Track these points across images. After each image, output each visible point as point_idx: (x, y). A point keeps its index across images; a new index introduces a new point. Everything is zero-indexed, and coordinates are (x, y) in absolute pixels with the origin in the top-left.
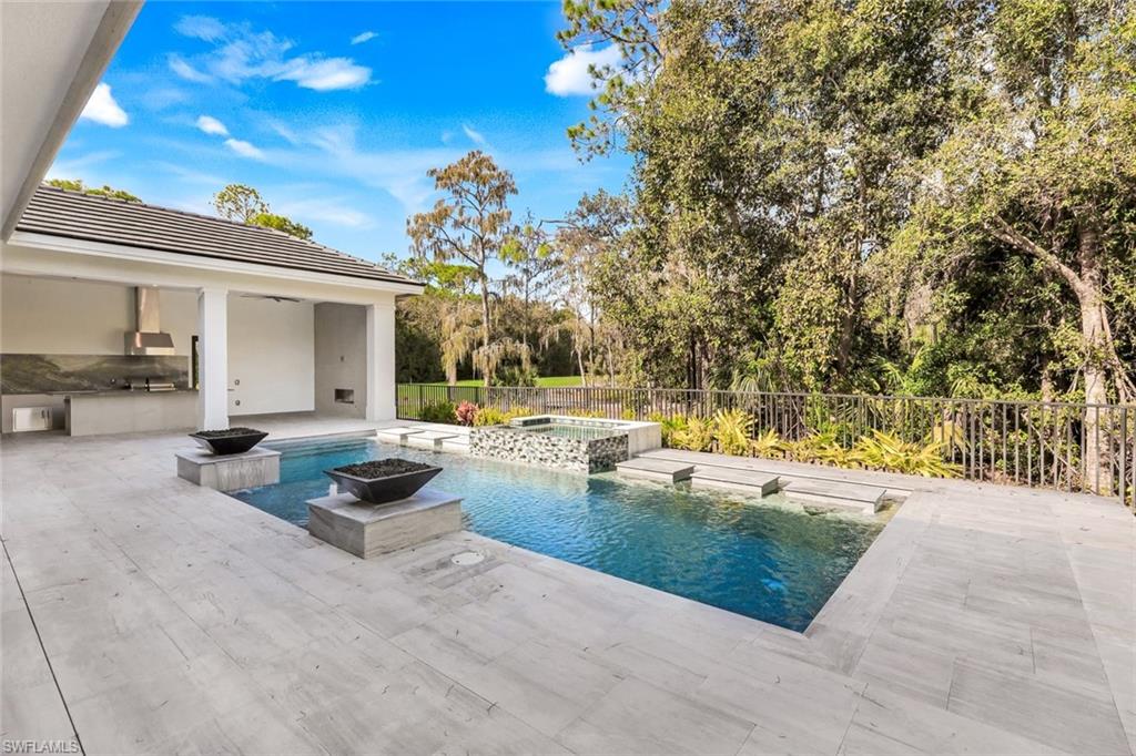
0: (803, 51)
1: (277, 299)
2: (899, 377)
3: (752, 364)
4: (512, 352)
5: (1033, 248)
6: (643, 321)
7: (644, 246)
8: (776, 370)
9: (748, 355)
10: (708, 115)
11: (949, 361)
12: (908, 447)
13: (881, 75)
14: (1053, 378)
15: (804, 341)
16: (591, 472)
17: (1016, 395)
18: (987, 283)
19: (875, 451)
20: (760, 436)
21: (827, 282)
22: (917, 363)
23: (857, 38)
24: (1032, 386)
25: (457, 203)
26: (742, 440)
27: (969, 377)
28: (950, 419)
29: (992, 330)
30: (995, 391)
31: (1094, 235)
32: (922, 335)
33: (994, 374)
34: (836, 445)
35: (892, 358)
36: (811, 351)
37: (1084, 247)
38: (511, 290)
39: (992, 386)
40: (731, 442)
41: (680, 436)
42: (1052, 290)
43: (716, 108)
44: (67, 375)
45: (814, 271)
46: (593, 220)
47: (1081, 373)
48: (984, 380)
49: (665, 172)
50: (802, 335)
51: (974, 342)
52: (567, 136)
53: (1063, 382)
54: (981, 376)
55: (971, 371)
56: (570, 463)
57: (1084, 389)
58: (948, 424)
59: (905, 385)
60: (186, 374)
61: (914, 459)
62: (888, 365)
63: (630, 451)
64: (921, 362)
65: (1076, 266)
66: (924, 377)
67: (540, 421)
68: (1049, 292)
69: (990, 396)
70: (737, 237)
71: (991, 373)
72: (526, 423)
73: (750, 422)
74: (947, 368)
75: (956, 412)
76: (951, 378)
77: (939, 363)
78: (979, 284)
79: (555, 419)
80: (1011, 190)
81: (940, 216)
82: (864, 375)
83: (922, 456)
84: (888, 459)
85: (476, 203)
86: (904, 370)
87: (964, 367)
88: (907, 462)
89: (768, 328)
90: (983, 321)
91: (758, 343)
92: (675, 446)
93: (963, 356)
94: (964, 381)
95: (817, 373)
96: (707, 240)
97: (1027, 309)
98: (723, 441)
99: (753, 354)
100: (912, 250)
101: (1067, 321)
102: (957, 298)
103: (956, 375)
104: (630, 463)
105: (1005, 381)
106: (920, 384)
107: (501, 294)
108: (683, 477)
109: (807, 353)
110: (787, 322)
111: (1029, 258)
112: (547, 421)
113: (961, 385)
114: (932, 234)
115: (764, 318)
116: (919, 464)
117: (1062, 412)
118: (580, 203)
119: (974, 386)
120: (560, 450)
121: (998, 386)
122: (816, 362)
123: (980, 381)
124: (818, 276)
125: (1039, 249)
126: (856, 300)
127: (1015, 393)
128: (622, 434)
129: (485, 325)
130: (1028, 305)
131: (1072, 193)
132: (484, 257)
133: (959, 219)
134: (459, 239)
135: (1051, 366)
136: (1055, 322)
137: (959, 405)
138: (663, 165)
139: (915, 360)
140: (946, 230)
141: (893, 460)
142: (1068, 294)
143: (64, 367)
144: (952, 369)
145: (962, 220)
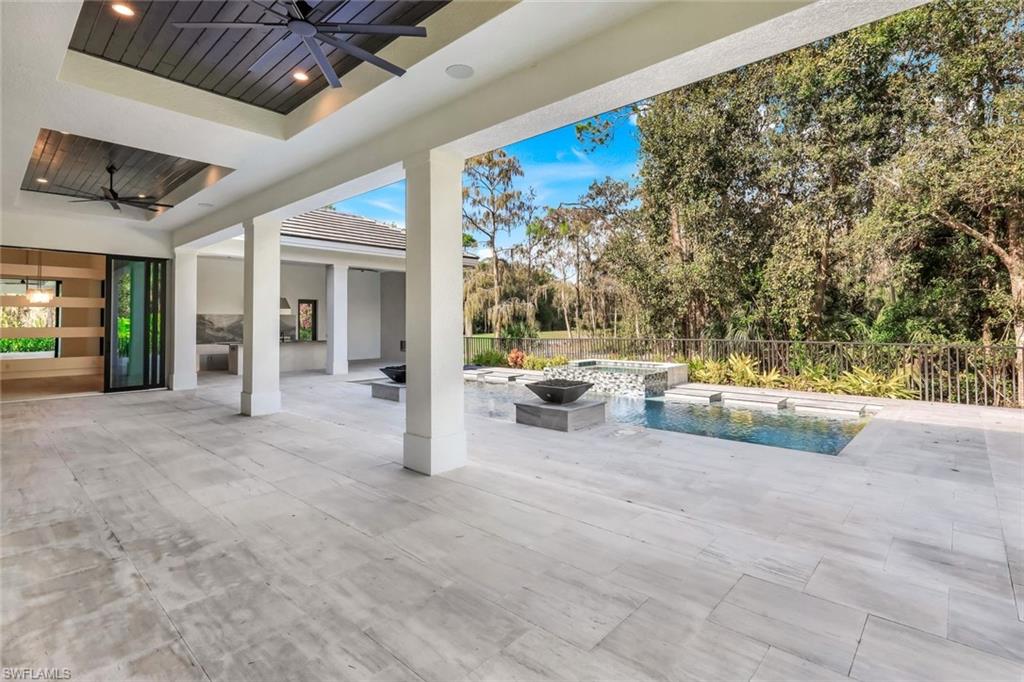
0: (788, 85)
1: (362, 270)
2: (866, 330)
3: (743, 320)
4: (520, 309)
5: (971, 232)
6: (652, 285)
7: (653, 226)
8: (763, 324)
9: (739, 312)
10: (711, 129)
11: (908, 317)
12: (879, 378)
13: (849, 103)
14: (992, 330)
15: (789, 302)
16: (646, 397)
17: (961, 342)
18: (936, 254)
19: (855, 381)
20: (765, 373)
21: (807, 255)
22: (880, 318)
23: (830, 76)
24: (974, 336)
25: (473, 184)
26: (751, 375)
27: (924, 329)
28: (910, 361)
29: (941, 293)
30: (944, 340)
31: (1017, 222)
32: (881, 294)
33: (943, 326)
34: (825, 378)
35: (860, 314)
36: (796, 310)
37: (1010, 231)
38: (517, 257)
39: (942, 336)
40: (743, 377)
41: (701, 373)
42: (989, 262)
43: (717, 123)
44: (220, 329)
45: (796, 247)
46: (601, 201)
47: (1012, 326)
48: (936, 332)
49: (672, 168)
50: (787, 297)
51: (927, 302)
52: (576, 131)
53: (998, 333)
54: (933, 328)
55: (925, 324)
56: (629, 391)
57: (1014, 338)
58: (908, 366)
59: (871, 336)
60: (294, 329)
61: (884, 386)
62: (857, 320)
63: (669, 383)
64: (884, 318)
65: (1004, 245)
66: (887, 329)
67: (589, 364)
68: (987, 263)
69: (941, 344)
70: (731, 219)
71: (941, 326)
72: (581, 365)
73: (756, 363)
74: (906, 323)
75: (914, 357)
76: (909, 330)
77: (899, 319)
78: (930, 255)
79: (600, 362)
80: (952, 189)
81: (898, 209)
82: (836, 327)
83: (890, 384)
84: (864, 387)
85: (488, 183)
86: (870, 324)
87: (921, 321)
88: (879, 389)
89: (756, 291)
90: (933, 286)
91: (748, 303)
92: (698, 380)
93: (918, 313)
94: (920, 333)
95: (801, 327)
96: (708, 222)
97: (970, 276)
98: (735, 377)
99: (743, 311)
100: (876, 233)
101: (1000, 286)
102: (912, 267)
103: (913, 328)
104: (673, 391)
105: (952, 332)
106: (884, 335)
107: (509, 261)
108: (715, 399)
109: (793, 311)
110: (775, 287)
111: (969, 238)
112: (594, 363)
113: (917, 335)
114: (892, 222)
115: (753, 283)
116: (888, 390)
117: (998, 355)
118: (591, 188)
119: (928, 337)
120: (621, 382)
121: (947, 336)
122: (799, 318)
123: (933, 332)
124: (800, 251)
125: (975, 232)
126: (827, 267)
127: (960, 342)
128: (662, 371)
129: (496, 287)
130: (970, 273)
131: (999, 193)
132: (495, 229)
133: (913, 212)
134: (475, 214)
135: (990, 320)
136: (991, 285)
137: (916, 352)
138: (671, 164)
139: (879, 316)
140: (902, 219)
141: (868, 388)
142: (1001, 266)
143: (217, 325)
144: (910, 323)
145: (914, 213)
